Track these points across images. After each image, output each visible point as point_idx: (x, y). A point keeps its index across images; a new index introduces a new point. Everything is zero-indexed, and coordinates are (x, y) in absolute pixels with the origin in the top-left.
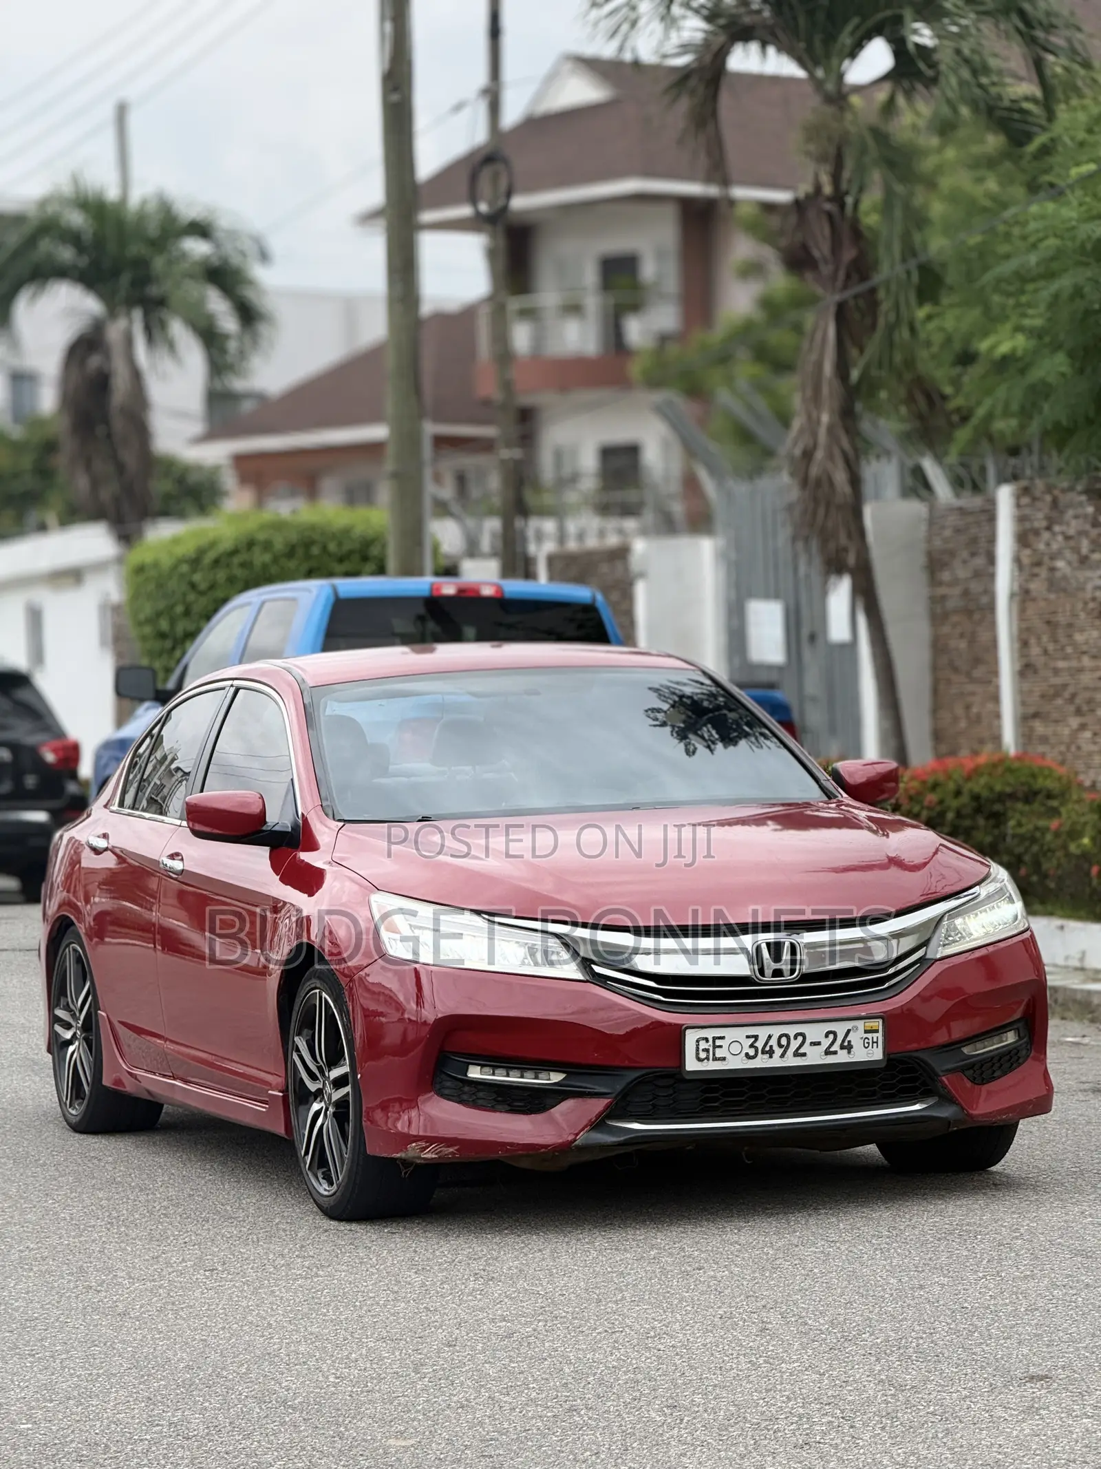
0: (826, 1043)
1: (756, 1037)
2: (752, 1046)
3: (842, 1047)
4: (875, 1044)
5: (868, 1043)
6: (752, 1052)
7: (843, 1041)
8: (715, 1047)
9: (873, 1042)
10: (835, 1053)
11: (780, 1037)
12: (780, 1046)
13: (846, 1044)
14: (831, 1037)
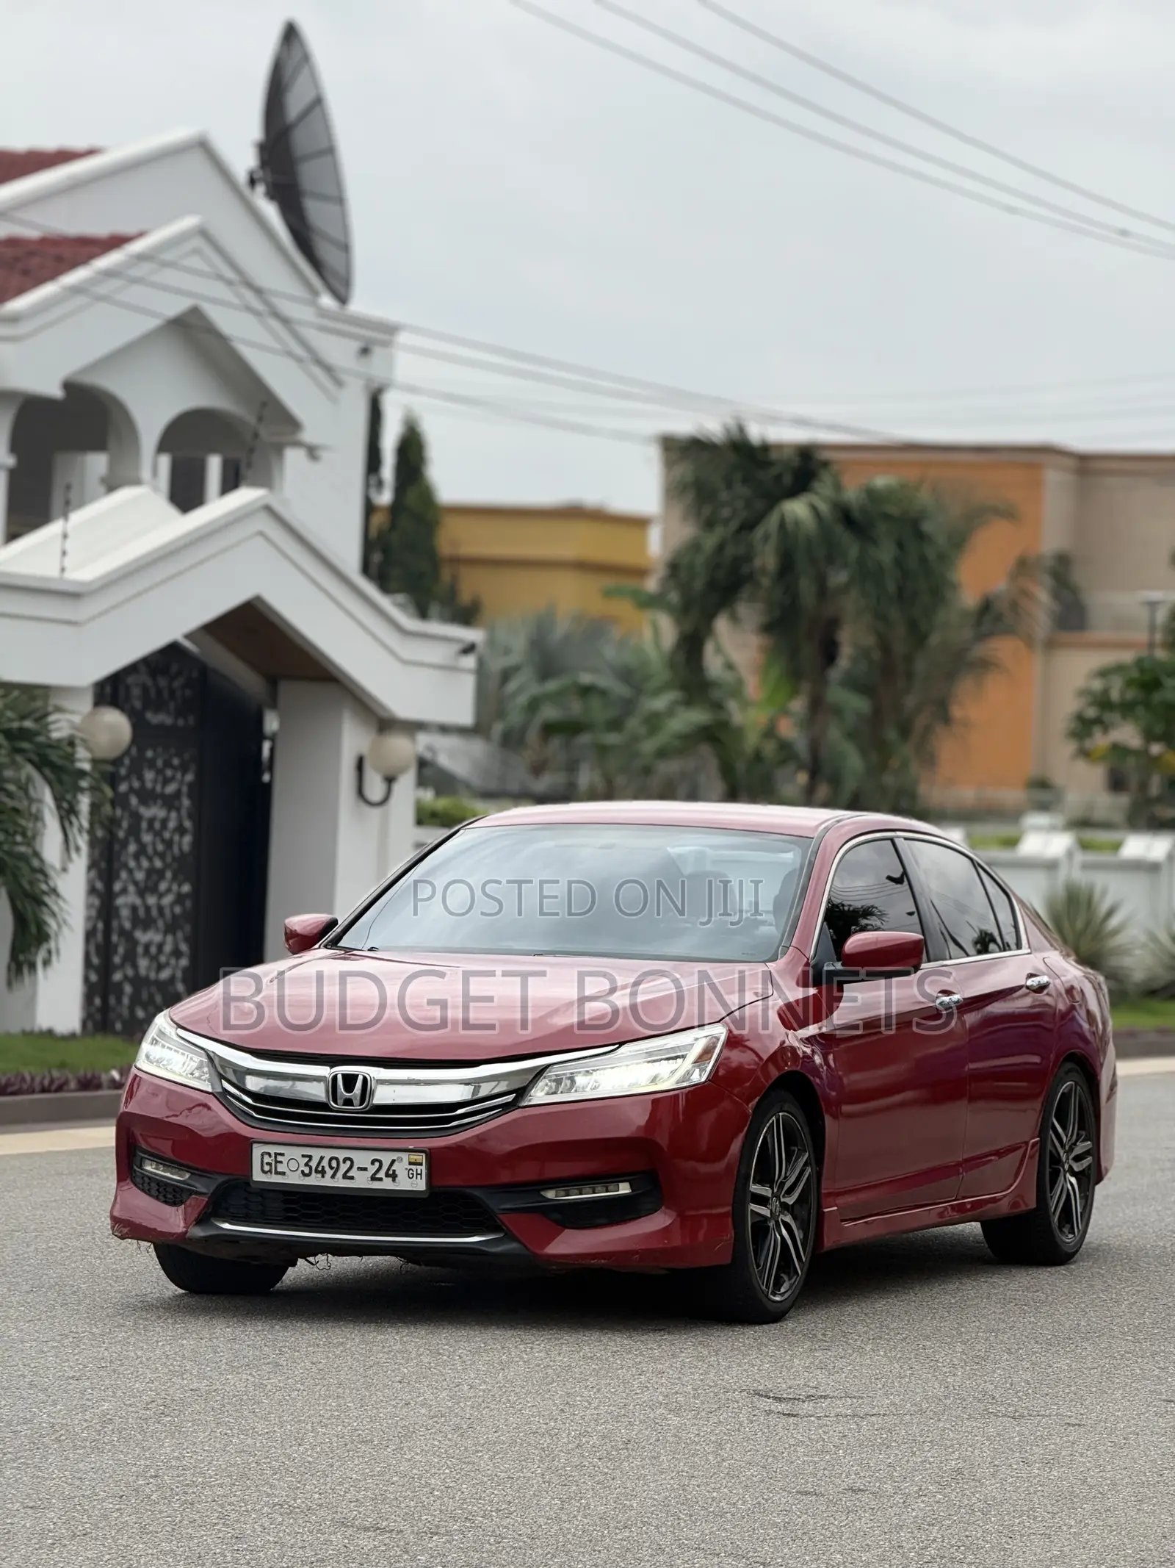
0: (372, 1169)
1: (310, 1157)
2: (307, 1164)
3: (387, 1175)
4: (419, 1176)
5: (413, 1174)
6: (307, 1170)
7: (389, 1169)
8: (277, 1162)
9: (417, 1174)
10: (381, 1179)
11: (331, 1159)
12: (331, 1168)
13: (391, 1172)
14: (377, 1164)
